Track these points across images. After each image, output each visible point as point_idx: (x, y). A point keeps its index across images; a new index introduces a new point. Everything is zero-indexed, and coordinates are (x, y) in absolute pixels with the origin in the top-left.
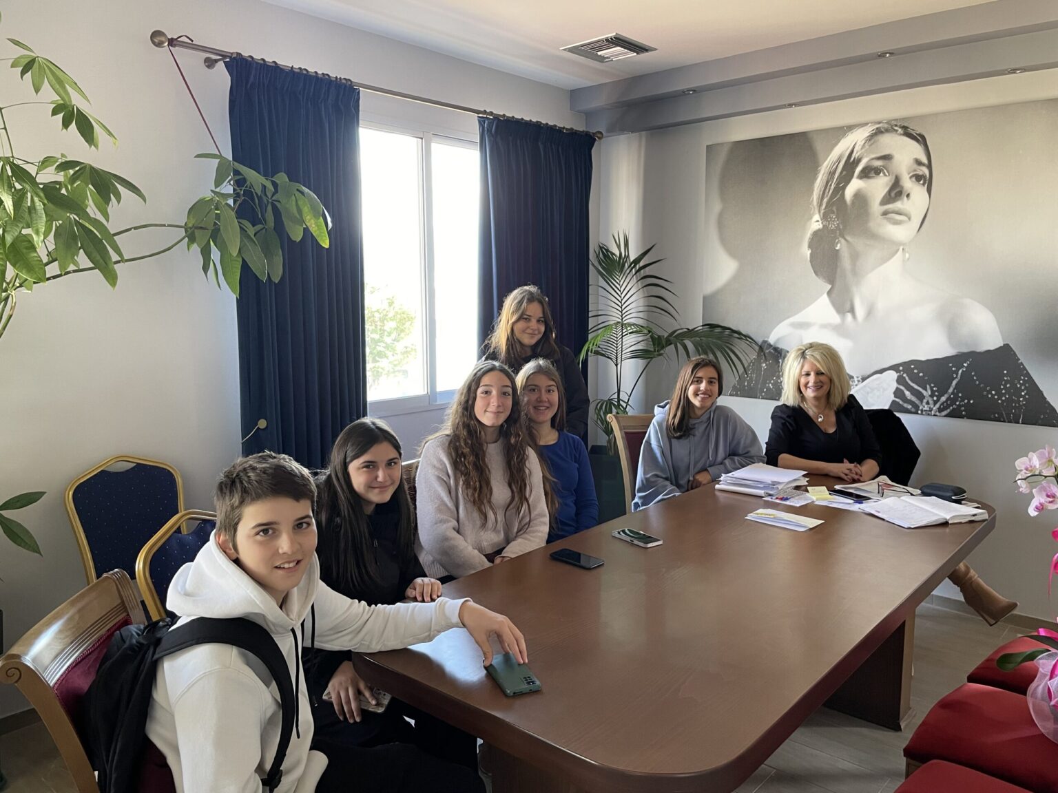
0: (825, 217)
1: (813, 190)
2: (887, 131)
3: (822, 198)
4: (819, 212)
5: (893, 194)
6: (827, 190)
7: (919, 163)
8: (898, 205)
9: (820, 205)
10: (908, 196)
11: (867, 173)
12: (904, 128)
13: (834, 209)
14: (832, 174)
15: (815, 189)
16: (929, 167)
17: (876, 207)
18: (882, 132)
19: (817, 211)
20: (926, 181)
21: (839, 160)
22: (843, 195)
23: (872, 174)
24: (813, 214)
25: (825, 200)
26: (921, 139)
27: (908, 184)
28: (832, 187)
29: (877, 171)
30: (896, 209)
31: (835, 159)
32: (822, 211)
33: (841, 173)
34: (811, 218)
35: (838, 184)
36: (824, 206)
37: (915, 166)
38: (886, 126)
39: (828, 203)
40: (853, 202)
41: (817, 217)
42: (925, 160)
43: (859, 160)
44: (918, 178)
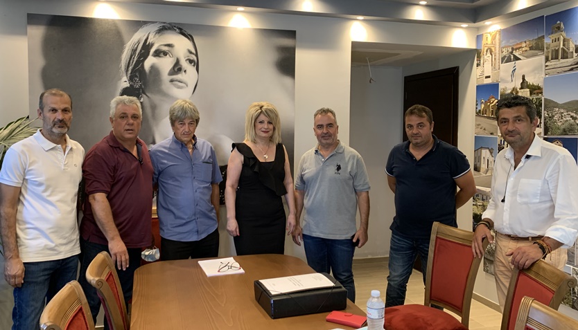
0: (131, 79)
1: (121, 60)
2: (169, 29)
3: (128, 67)
4: (127, 75)
5: (176, 69)
6: (131, 61)
7: (191, 52)
8: (179, 77)
9: (127, 71)
10: (185, 71)
11: (158, 53)
12: (180, 29)
13: (137, 74)
14: (134, 51)
15: (123, 59)
16: (197, 55)
17: (165, 76)
18: (166, 29)
19: (125, 74)
20: (195, 63)
21: (139, 42)
22: (143, 66)
23: (162, 55)
24: (122, 76)
25: (131, 68)
26: (190, 37)
27: (185, 64)
28: (135, 60)
29: (165, 54)
30: (179, 79)
31: (136, 41)
32: (129, 75)
33: (141, 51)
34: (121, 79)
35: (139, 58)
36: (130, 72)
37: (188, 54)
38: (169, 26)
39: (132, 70)
40: (150, 72)
41: (125, 78)
42: (194, 52)
43: (152, 45)
44: (191, 61)
